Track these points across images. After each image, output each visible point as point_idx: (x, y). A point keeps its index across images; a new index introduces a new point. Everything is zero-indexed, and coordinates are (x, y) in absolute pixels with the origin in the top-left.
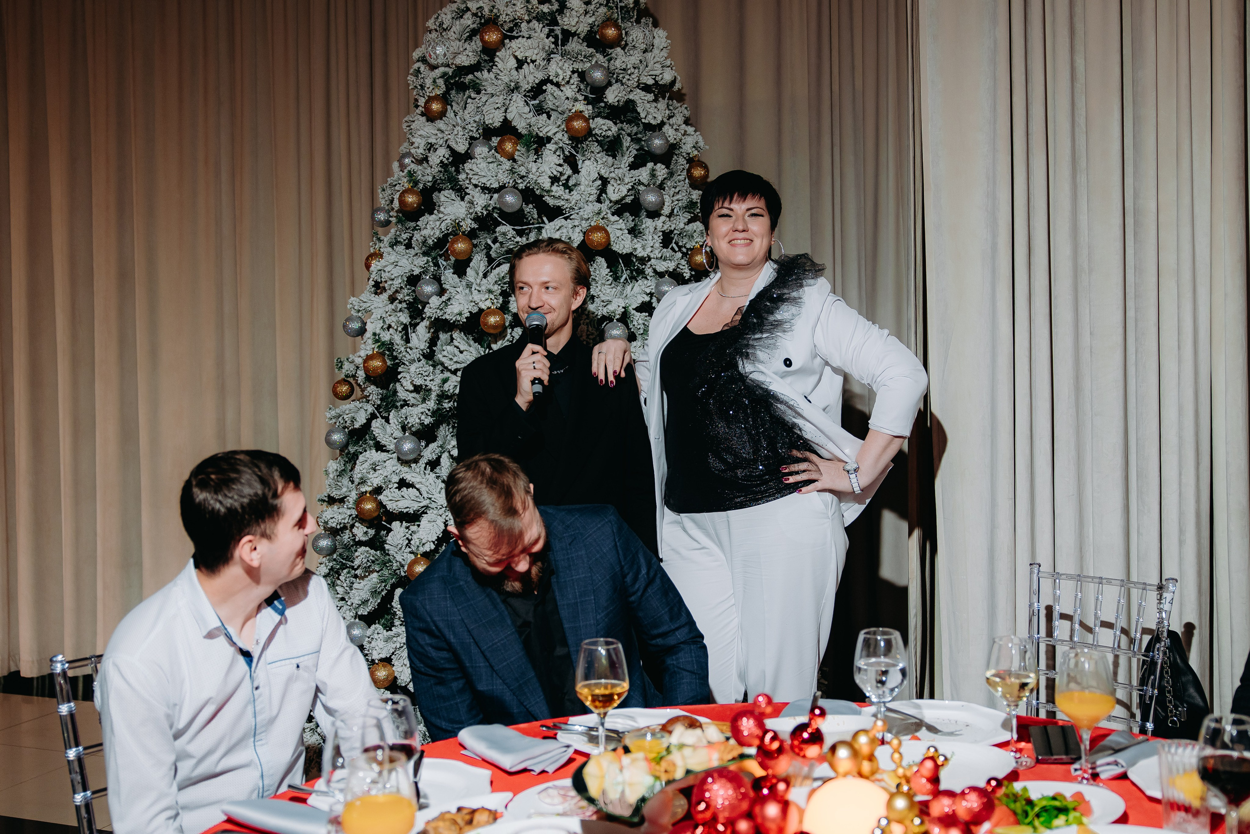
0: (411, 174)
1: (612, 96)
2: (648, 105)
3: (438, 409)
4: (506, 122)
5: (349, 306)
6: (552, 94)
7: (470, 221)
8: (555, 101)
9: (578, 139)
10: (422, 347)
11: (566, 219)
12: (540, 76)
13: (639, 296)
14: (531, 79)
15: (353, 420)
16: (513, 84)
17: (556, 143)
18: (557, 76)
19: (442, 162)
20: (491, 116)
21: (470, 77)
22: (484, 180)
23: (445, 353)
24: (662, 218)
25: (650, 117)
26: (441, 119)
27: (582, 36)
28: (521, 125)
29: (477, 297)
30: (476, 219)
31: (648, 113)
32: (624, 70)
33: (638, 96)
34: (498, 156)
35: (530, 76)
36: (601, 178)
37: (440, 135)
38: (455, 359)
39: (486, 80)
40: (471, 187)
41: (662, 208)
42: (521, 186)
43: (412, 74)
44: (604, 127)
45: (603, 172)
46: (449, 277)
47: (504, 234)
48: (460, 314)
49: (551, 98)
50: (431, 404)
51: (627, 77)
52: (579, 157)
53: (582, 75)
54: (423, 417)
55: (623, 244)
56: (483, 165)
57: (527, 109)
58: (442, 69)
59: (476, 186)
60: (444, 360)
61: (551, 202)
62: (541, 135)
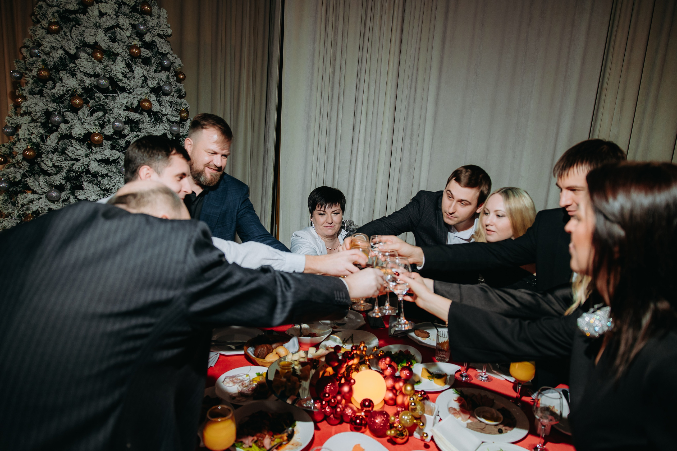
0: (43, 61)
1: (147, 38)
2: (162, 45)
3: (67, 176)
4: (96, 43)
5: (5, 121)
6: (120, 33)
7: (81, 89)
8: (121, 37)
9: (134, 57)
10: (54, 146)
11: (129, 93)
12: (113, 23)
13: (162, 130)
14: (108, 23)
15: (15, 178)
16: (98, 24)
17: (122, 57)
18: (124, 25)
19: (60, 57)
20: (89, 39)
21: (74, 16)
22: (86, 70)
23: (69, 150)
24: (169, 96)
25: (163, 50)
26: (57, 34)
27: (131, 6)
28: (103, 46)
29: (88, 126)
30: (84, 88)
31: (162, 49)
32: (153, 27)
33: (157, 39)
34: (93, 59)
35: (107, 22)
36: (144, 76)
37: (58, 42)
38: (75, 154)
39: (82, 19)
40: (78, 72)
41: (171, 93)
42: (107, 76)
43: (37, 7)
44: (146, 53)
45: (145, 73)
46: (69, 116)
47: (99, 98)
48: (80, 134)
49: (119, 35)
50: (64, 174)
51: (154, 30)
52: (133, 64)
53: (134, 26)
54: (61, 181)
55: (156, 107)
56: (86, 62)
57: (106, 38)
58: (56, 8)
59: (81, 72)
60: (68, 153)
61: (121, 84)
62: (115, 52)
